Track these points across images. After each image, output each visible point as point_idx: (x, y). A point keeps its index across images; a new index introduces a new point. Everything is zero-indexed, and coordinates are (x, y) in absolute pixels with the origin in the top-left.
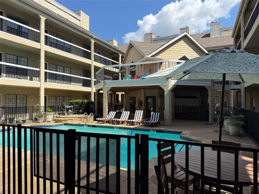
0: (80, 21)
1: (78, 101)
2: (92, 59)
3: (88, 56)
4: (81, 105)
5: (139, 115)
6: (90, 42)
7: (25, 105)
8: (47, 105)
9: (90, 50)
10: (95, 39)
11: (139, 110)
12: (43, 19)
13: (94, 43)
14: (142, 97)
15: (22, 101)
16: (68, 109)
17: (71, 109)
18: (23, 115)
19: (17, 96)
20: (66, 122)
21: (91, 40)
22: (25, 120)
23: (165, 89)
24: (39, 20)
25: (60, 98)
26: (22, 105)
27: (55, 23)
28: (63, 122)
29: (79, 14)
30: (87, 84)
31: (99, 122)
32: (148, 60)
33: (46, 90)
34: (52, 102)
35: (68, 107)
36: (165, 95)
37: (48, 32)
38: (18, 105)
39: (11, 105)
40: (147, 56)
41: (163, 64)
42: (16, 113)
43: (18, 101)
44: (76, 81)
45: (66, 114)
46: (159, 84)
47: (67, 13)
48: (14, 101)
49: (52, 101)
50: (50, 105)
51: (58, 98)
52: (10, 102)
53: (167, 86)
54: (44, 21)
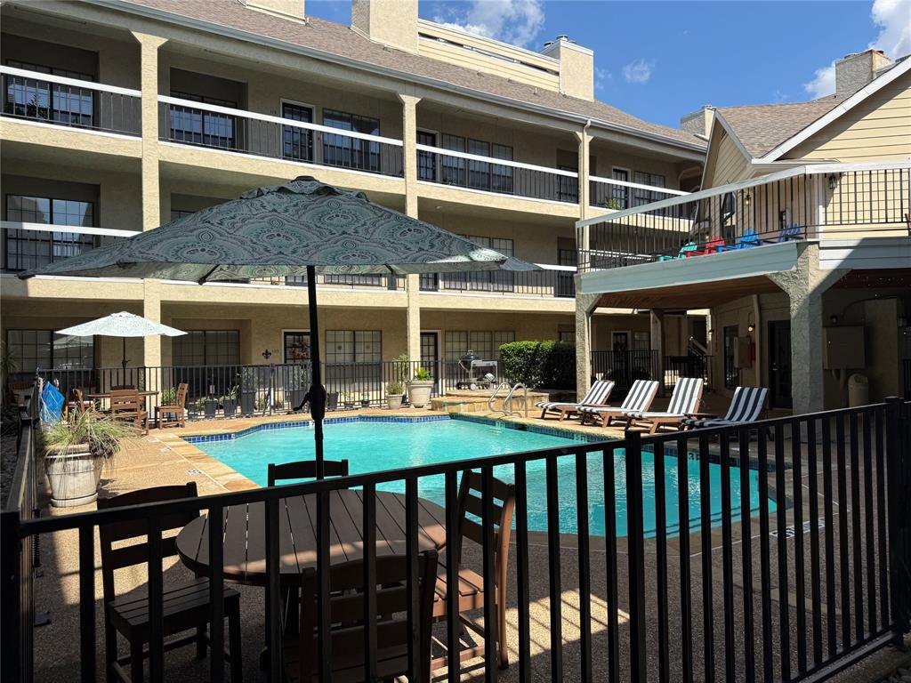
0: (557, 74)
2: (581, 199)
3: (569, 191)
5: (688, 394)
6: (576, 143)
7: (376, 359)
8: (440, 359)
9: (576, 169)
10: (594, 127)
12: (410, 103)
13: (591, 144)
14: (754, 327)
15: (368, 347)
16: (480, 373)
19: (357, 333)
20: (454, 410)
21: (580, 134)
23: (792, 290)
26: (368, 358)
27: (450, 107)
28: (446, 408)
29: (555, 53)
33: (426, 314)
34: (450, 349)
35: (480, 363)
36: (793, 314)
37: (438, 141)
38: (360, 359)
39: (340, 359)
40: (754, 161)
43: (360, 348)
45: (473, 386)
46: (766, 273)
48: (348, 348)
49: (456, 345)
50: (449, 356)
51: (474, 337)
52: (338, 351)
53: (796, 277)
54: (414, 108)
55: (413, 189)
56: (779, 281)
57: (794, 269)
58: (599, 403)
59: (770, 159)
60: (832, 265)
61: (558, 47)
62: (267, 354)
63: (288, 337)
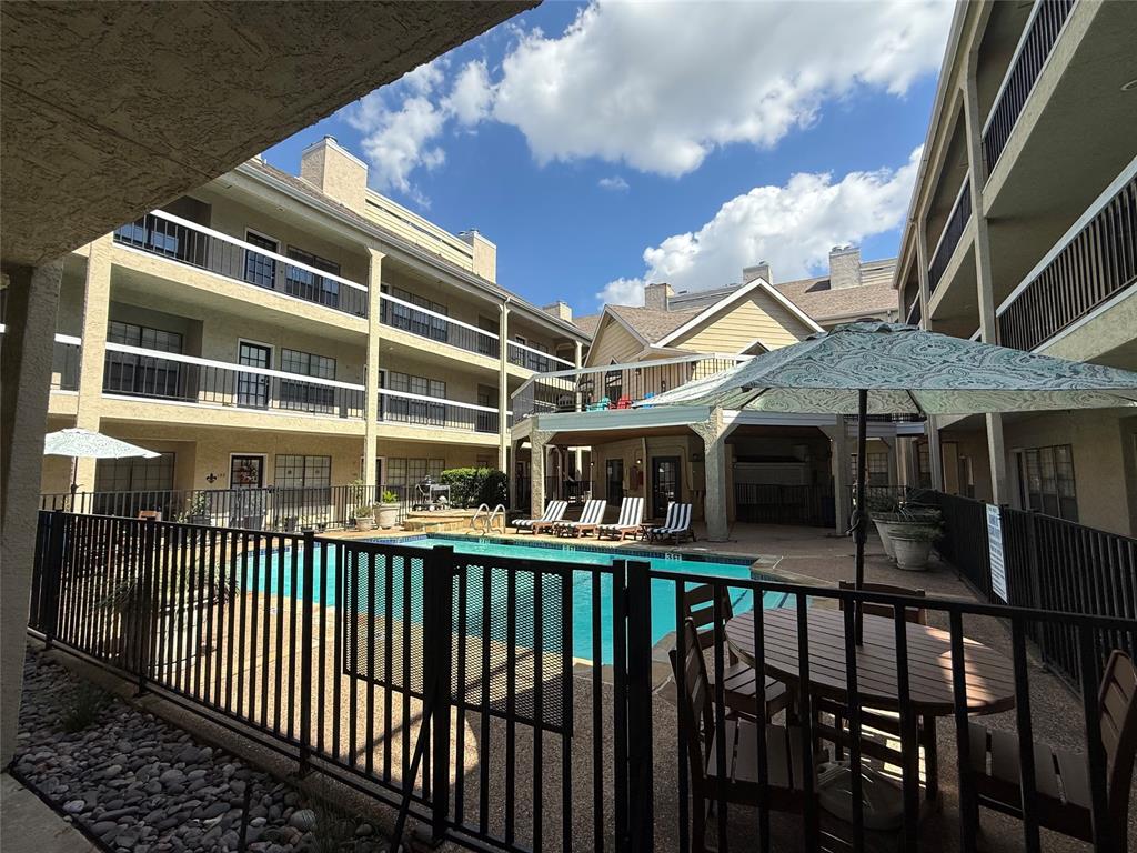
0: (471, 257)
1: (463, 471)
2: (501, 356)
3: (491, 349)
4: (472, 483)
5: (633, 511)
6: (498, 313)
7: (325, 483)
8: (382, 484)
9: (498, 333)
10: (511, 303)
11: (633, 497)
12: (377, 257)
13: (509, 315)
14: (641, 460)
15: (317, 472)
16: (437, 495)
17: (445, 493)
18: (319, 512)
19: (307, 458)
20: (432, 530)
21: (501, 307)
22: (326, 524)
23: (705, 437)
24: (367, 259)
25: (418, 464)
26: (317, 483)
27: (406, 266)
28: (424, 528)
29: (470, 241)
30: (488, 424)
31: (520, 531)
32: (655, 355)
33: (383, 443)
34: (395, 475)
35: (437, 487)
36: (707, 453)
37: (390, 291)
38: (308, 484)
39: (289, 484)
40: (652, 345)
41: (698, 365)
42: (303, 506)
43: (309, 473)
44: (461, 416)
45: (432, 508)
46: (689, 423)
47: (439, 239)
48: (298, 472)
49: (397, 471)
50: (391, 481)
51: (412, 463)
52: (287, 476)
53: (710, 427)
54: (380, 262)
55: (376, 330)
56: (696, 429)
57: (707, 421)
58: (558, 519)
59: (660, 345)
60: (730, 421)
61: (472, 238)
62: (211, 478)
63: (235, 461)
